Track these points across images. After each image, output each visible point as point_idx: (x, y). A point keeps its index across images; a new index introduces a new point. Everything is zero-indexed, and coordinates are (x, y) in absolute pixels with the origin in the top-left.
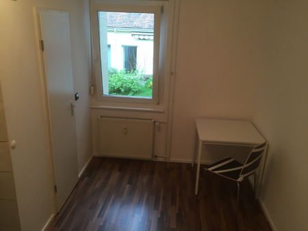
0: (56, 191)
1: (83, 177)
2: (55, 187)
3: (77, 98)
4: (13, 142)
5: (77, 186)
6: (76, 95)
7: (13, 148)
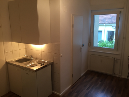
0: (73, 76)
1: (83, 76)
2: (73, 75)
3: (83, 46)
4: (61, 55)
5: (80, 78)
6: (83, 45)
7: (61, 56)
